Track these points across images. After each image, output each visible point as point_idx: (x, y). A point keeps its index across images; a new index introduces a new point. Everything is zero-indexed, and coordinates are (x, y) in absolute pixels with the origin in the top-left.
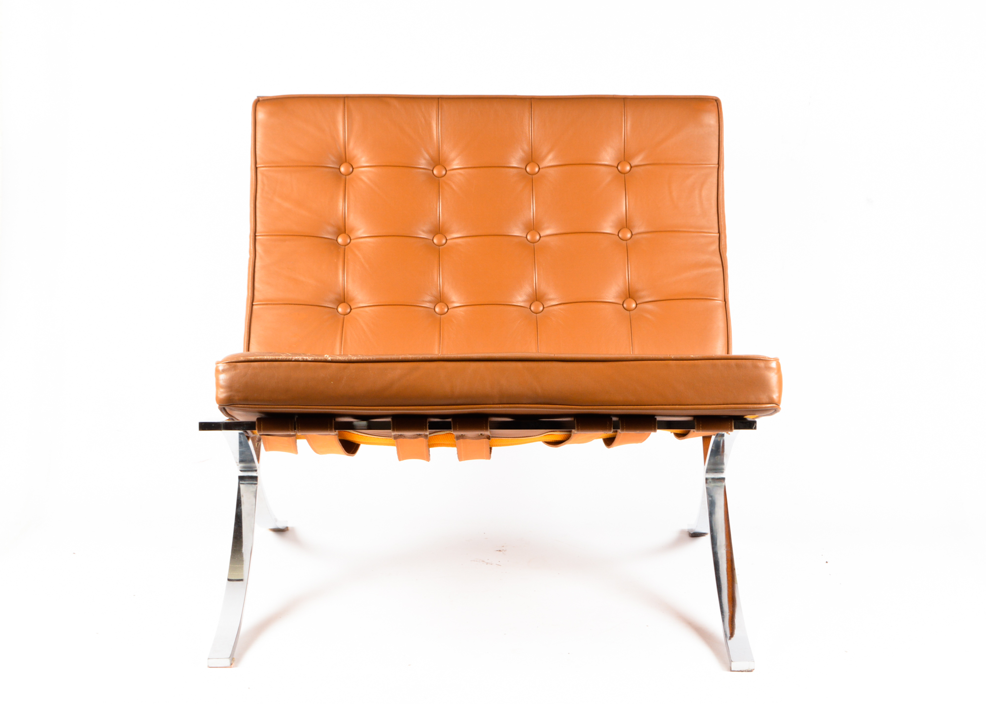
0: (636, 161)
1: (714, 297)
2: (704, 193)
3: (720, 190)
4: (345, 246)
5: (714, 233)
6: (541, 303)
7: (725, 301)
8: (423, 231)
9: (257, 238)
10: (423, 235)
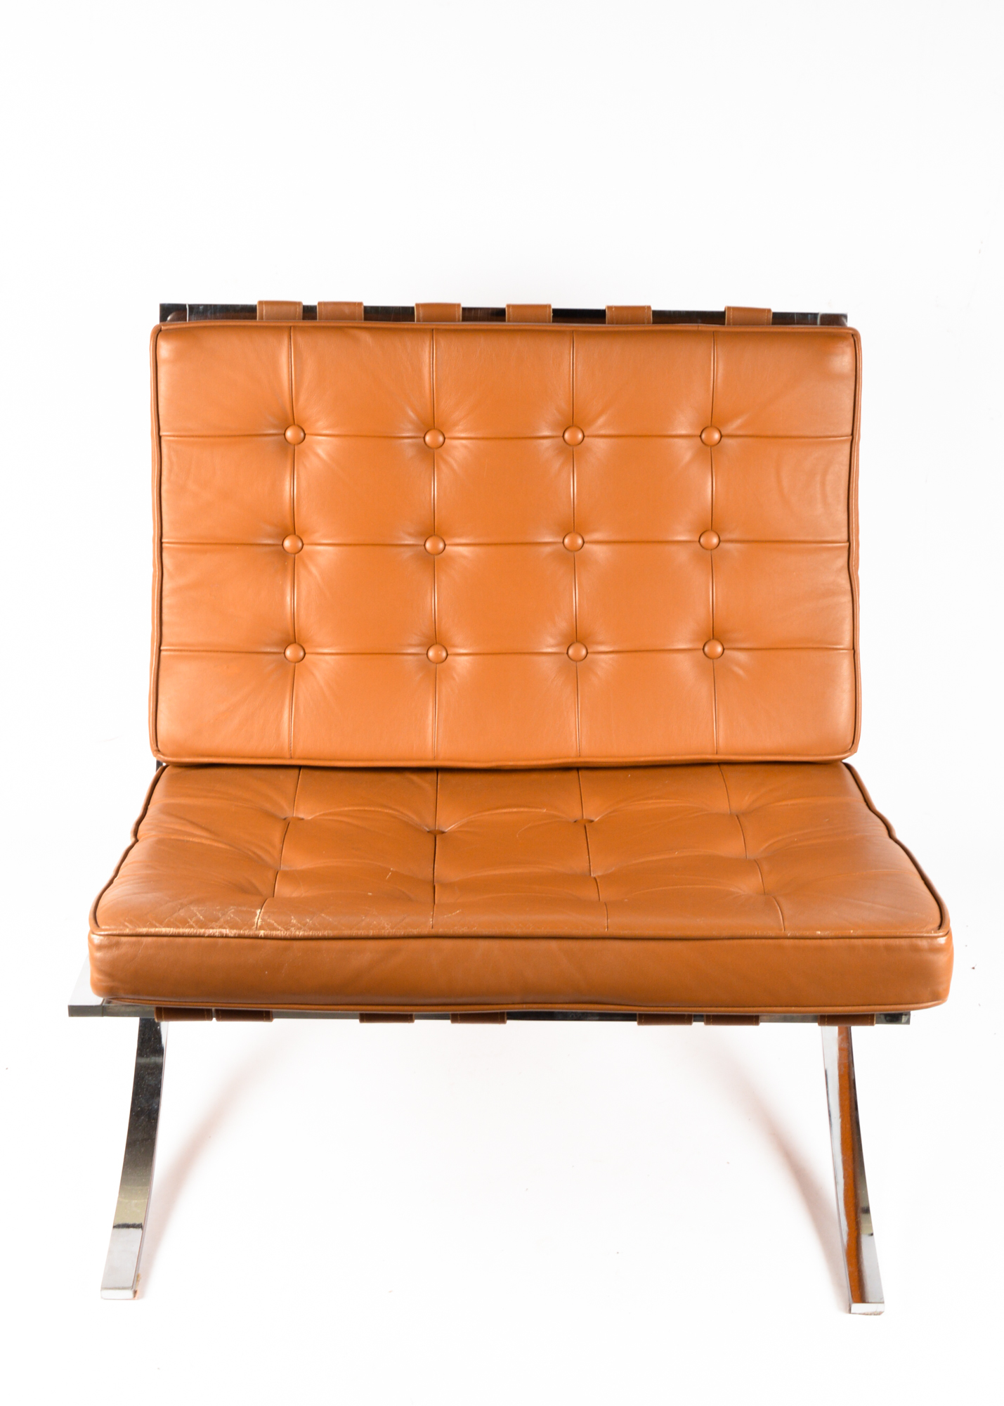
0: (730, 428)
1: (839, 644)
2: (830, 477)
3: (854, 475)
4: (295, 554)
5: (840, 542)
6: (582, 646)
7: (854, 648)
8: (410, 534)
9: (164, 545)
10: (410, 541)
